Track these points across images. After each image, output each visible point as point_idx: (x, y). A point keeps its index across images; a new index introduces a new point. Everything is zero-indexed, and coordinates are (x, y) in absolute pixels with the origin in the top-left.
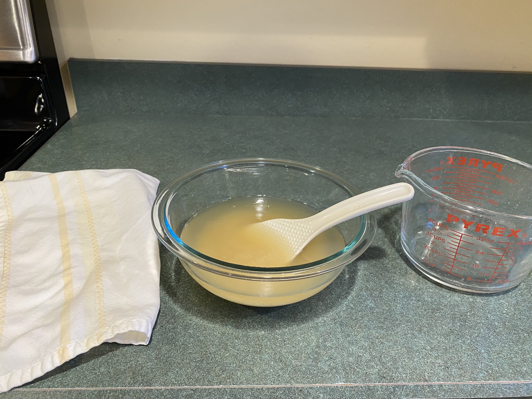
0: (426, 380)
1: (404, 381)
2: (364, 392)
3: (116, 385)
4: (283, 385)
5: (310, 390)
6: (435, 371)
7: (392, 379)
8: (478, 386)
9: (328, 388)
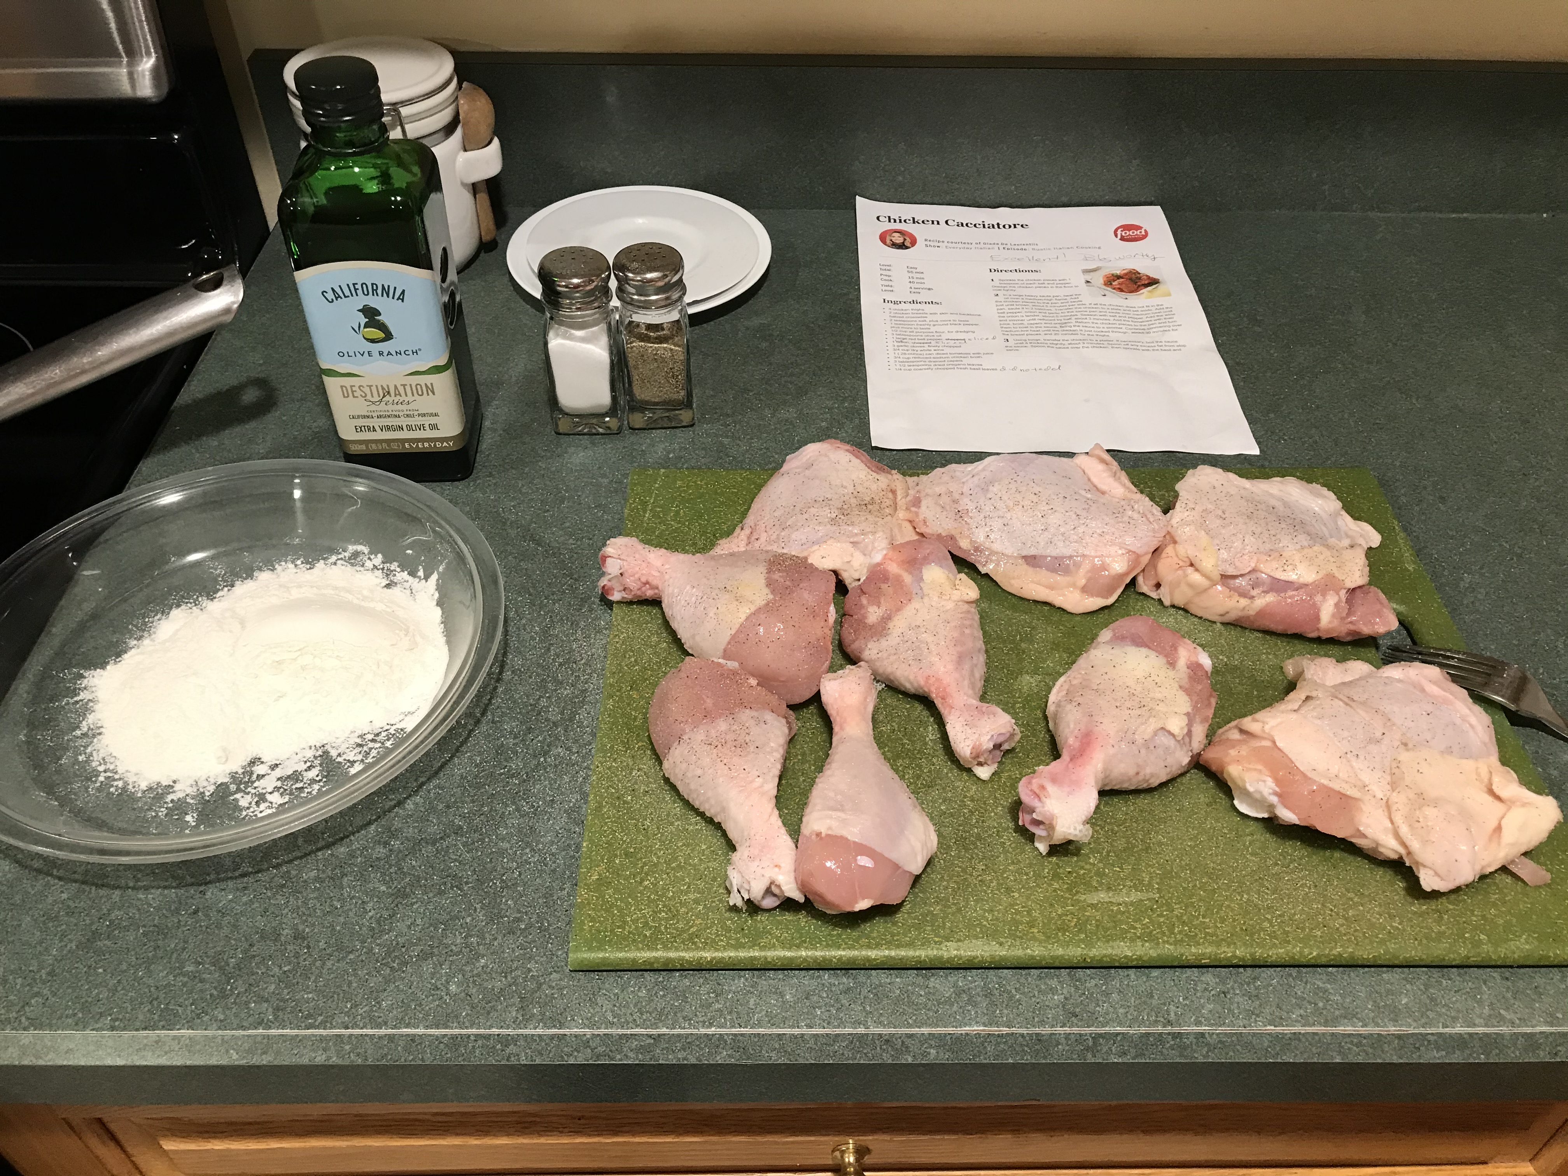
0: (1170, 1023)
1: (1120, 1024)
2: (1027, 1046)
3: (488, 1024)
4: (848, 1030)
5: (908, 1041)
6: (1192, 1001)
7: (1092, 1019)
8: (1287, 1037)
9: (948, 1037)
